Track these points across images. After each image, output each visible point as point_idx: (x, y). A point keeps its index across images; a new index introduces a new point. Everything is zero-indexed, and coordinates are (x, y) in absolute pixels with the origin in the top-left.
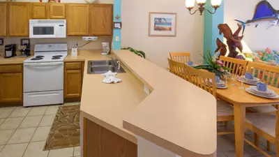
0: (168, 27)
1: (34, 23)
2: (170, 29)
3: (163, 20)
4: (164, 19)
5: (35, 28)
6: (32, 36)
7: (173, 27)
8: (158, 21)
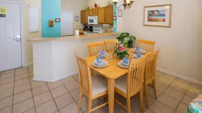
0: (161, 18)
1: (89, 18)
2: (164, 20)
3: (156, 13)
4: (157, 11)
5: (90, 20)
6: (89, 23)
7: (167, 18)
8: (151, 14)
